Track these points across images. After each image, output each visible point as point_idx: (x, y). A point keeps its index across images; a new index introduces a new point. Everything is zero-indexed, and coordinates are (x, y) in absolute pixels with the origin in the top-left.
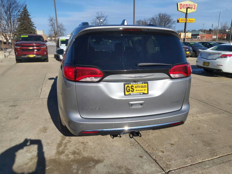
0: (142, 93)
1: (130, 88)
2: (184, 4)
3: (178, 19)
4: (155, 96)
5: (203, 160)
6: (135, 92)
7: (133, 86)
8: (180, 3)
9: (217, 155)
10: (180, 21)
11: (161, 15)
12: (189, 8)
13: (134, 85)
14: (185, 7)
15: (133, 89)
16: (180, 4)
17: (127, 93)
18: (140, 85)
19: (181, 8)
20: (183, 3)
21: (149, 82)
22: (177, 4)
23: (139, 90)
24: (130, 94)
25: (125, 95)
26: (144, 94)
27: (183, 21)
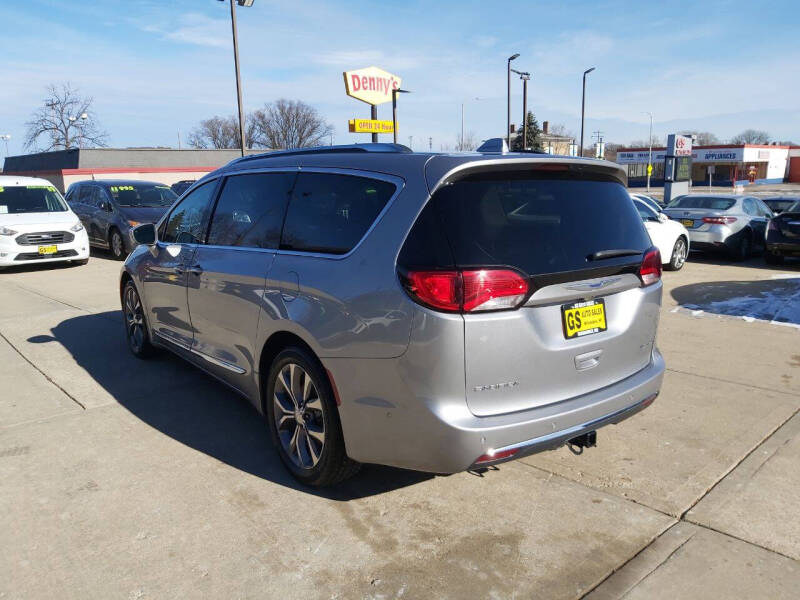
0: (596, 330)
1: (574, 319)
2: (365, 78)
3: (352, 122)
4: (620, 334)
5: (718, 476)
6: (583, 327)
7: (577, 313)
8: (354, 73)
9: (732, 462)
10: (357, 128)
11: (288, 106)
12: (399, 91)
13: (579, 310)
14: (368, 85)
15: (578, 320)
16: (354, 77)
17: (570, 333)
18: (590, 308)
19: (355, 89)
20: (361, 73)
21: (605, 298)
22: (345, 74)
23: (591, 323)
24: (576, 335)
25: (566, 337)
26: (601, 330)
27: (365, 129)
